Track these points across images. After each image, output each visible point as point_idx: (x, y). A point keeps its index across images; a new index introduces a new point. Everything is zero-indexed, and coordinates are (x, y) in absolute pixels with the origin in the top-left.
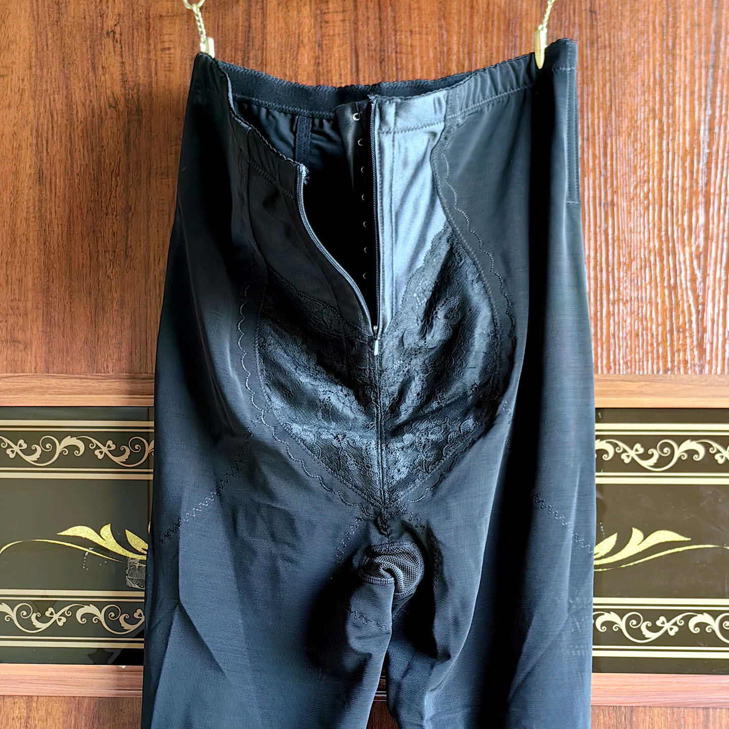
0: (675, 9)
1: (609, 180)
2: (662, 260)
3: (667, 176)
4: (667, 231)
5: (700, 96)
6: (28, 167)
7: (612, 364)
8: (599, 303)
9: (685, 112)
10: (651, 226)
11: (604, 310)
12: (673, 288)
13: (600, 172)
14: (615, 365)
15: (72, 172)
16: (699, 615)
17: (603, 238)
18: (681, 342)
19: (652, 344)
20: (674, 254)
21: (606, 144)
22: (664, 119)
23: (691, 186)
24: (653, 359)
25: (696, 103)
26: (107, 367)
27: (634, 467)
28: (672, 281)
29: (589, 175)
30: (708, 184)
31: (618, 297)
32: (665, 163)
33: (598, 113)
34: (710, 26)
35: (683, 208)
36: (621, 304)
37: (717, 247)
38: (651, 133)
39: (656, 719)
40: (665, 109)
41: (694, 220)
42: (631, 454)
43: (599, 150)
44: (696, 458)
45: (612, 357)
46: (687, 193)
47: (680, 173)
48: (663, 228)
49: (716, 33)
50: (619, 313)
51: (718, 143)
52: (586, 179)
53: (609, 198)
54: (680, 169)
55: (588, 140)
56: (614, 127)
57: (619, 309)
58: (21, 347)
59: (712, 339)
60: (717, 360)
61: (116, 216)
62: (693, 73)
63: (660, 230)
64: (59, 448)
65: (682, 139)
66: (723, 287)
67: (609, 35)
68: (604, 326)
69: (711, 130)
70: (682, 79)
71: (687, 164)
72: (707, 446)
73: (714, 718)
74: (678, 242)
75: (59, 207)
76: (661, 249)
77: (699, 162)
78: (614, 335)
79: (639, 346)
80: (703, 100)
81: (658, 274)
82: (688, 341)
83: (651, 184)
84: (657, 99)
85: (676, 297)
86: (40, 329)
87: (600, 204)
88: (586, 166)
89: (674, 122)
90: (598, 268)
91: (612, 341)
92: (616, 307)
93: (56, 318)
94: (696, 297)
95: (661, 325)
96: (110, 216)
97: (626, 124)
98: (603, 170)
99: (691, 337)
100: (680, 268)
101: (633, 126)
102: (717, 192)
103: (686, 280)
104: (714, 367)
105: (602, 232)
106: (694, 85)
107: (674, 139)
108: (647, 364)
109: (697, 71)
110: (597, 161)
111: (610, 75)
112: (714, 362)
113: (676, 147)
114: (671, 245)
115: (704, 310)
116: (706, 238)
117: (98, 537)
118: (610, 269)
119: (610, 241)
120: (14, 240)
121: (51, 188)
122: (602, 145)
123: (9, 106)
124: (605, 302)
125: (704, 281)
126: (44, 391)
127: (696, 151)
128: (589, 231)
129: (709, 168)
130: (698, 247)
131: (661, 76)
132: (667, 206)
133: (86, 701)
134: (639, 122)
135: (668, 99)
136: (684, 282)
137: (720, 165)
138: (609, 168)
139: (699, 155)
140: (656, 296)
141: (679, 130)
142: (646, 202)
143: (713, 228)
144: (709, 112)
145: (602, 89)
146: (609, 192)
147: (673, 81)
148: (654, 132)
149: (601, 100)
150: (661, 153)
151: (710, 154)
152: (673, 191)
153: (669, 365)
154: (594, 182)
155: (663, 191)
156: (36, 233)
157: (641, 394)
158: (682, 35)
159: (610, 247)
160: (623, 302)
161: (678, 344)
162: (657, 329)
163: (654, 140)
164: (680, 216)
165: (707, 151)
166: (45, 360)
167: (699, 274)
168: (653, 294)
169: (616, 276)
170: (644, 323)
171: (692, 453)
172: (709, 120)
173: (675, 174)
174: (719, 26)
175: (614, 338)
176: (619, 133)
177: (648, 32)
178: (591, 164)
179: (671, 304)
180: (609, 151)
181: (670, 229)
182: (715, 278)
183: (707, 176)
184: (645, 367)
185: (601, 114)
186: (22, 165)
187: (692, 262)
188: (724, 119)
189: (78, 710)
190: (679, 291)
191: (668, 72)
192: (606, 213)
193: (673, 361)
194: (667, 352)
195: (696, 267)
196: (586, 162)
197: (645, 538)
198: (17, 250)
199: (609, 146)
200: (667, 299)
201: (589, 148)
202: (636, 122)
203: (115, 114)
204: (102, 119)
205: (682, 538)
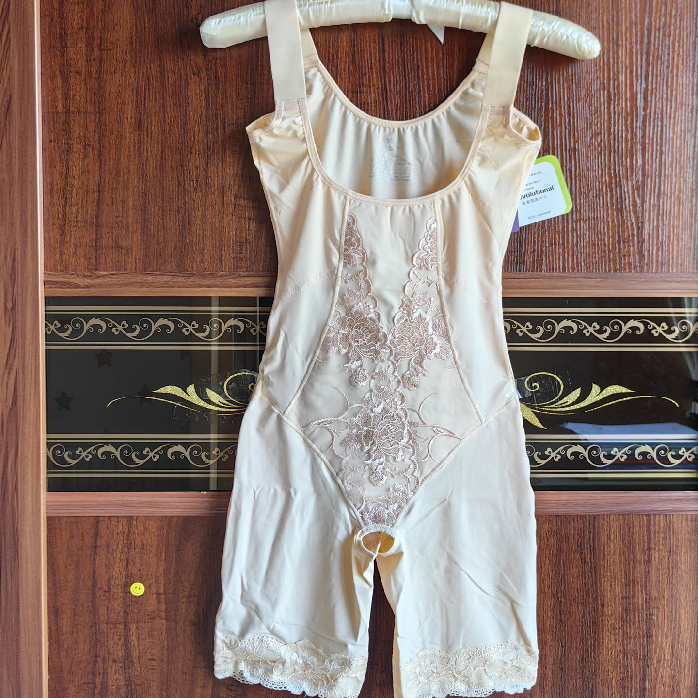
0: (617, 12)
1: (572, 133)
2: (611, 191)
3: (614, 130)
4: (615, 169)
5: (637, 74)
6: (129, 117)
7: (575, 266)
8: (565, 221)
9: (626, 85)
10: (603, 166)
11: (570, 226)
12: (620, 211)
13: (565, 127)
14: (578, 266)
15: (164, 121)
16: (642, 446)
17: (568, 174)
18: (626, 249)
19: (605, 251)
20: (621, 186)
21: (569, 106)
22: (611, 90)
23: (632, 138)
24: (605, 262)
25: (634, 79)
26: (193, 267)
27: (593, 339)
28: (619, 206)
29: (557, 129)
30: (644, 136)
31: (580, 216)
32: (612, 121)
33: (563, 84)
34: (644, 24)
35: (626, 154)
36: (582, 222)
37: (651, 182)
38: (602, 100)
40: (612, 82)
41: (634, 162)
42: (590, 330)
43: (564, 111)
44: (638, 332)
45: (575, 260)
46: (629, 143)
47: (624, 129)
48: (612, 168)
49: (648, 30)
50: (580, 229)
51: (651, 108)
52: (555, 131)
53: (572, 146)
54: (623, 126)
55: (556, 103)
56: (575, 95)
57: (580, 225)
58: (124, 252)
59: (649, 247)
60: (653, 263)
61: (199, 154)
62: (631, 58)
63: (610, 169)
64: (154, 328)
65: (625, 104)
66: (656, 210)
68: (570, 238)
69: (645, 98)
70: (624, 61)
71: (629, 122)
72: (646, 324)
73: (655, 522)
74: (623, 178)
75: (154, 147)
76: (611, 182)
77: (637, 121)
78: (577, 244)
79: (595, 253)
80: (639, 77)
81: (609, 200)
82: (631, 249)
83: (602, 135)
84: (606, 76)
85: (622, 217)
86: (139, 238)
87: (566, 150)
88: (555, 122)
89: (618, 92)
91: (575, 249)
92: (578, 224)
93: (152, 231)
94: (637, 218)
95: (612, 237)
96: (194, 155)
97: (583, 93)
98: (567, 126)
99: (633, 246)
100: (625, 196)
101: (589, 95)
102: (651, 142)
103: (629, 205)
104: (650, 268)
105: (568, 170)
106: (633, 67)
107: (618, 105)
108: (602, 265)
109: (634, 56)
110: (563, 119)
112: (651, 264)
113: (620, 110)
114: (618, 180)
115: (642, 226)
116: (644, 175)
117: (185, 394)
118: (574, 196)
119: (573, 177)
120: (119, 172)
121: (148, 133)
122: (566, 108)
123: (115, 72)
124: (570, 221)
125: (642, 206)
126: (142, 285)
127: (634, 113)
129: (644, 126)
130: (637, 182)
131: (608, 59)
132: (615, 152)
133: (176, 519)
134: (593, 92)
135: (614, 76)
136: (628, 206)
137: (652, 123)
138: (572, 124)
139: (637, 116)
140: (608, 216)
141: (622, 98)
142: (599, 149)
143: (648, 168)
144: (644, 86)
146: (572, 141)
147: (618, 63)
148: (604, 99)
150: (609, 114)
151: (645, 116)
152: (618, 141)
153: (618, 266)
154: (561, 134)
155: (612, 141)
156: (135, 167)
157: (598, 287)
158: (624, 31)
159: (574, 181)
160: (583, 220)
161: (624, 251)
162: (609, 240)
163: (604, 104)
164: (624, 159)
165: (642, 113)
166: (143, 262)
167: (639, 201)
168: (605, 215)
169: (578, 202)
170: (599, 236)
171: (634, 329)
172: (644, 91)
173: (620, 130)
174: (650, 24)
175: (577, 247)
176: (578, 100)
177: (599, 28)
178: (558, 121)
179: (618, 222)
180: (571, 111)
181: (617, 168)
182: (650, 204)
183: (643, 131)
184: (600, 268)
185: (565, 87)
186: (125, 116)
187: (633, 193)
188: (654, 91)
190: (625, 213)
191: (613, 57)
192: (570, 157)
193: (620, 263)
194: (616, 257)
195: (636, 195)
196: (555, 119)
197: (602, 390)
198: (121, 178)
199: (572, 109)
200: (615, 219)
201: (557, 110)
202: (591, 91)
203: (198, 79)
204: (187, 83)
205: (629, 391)
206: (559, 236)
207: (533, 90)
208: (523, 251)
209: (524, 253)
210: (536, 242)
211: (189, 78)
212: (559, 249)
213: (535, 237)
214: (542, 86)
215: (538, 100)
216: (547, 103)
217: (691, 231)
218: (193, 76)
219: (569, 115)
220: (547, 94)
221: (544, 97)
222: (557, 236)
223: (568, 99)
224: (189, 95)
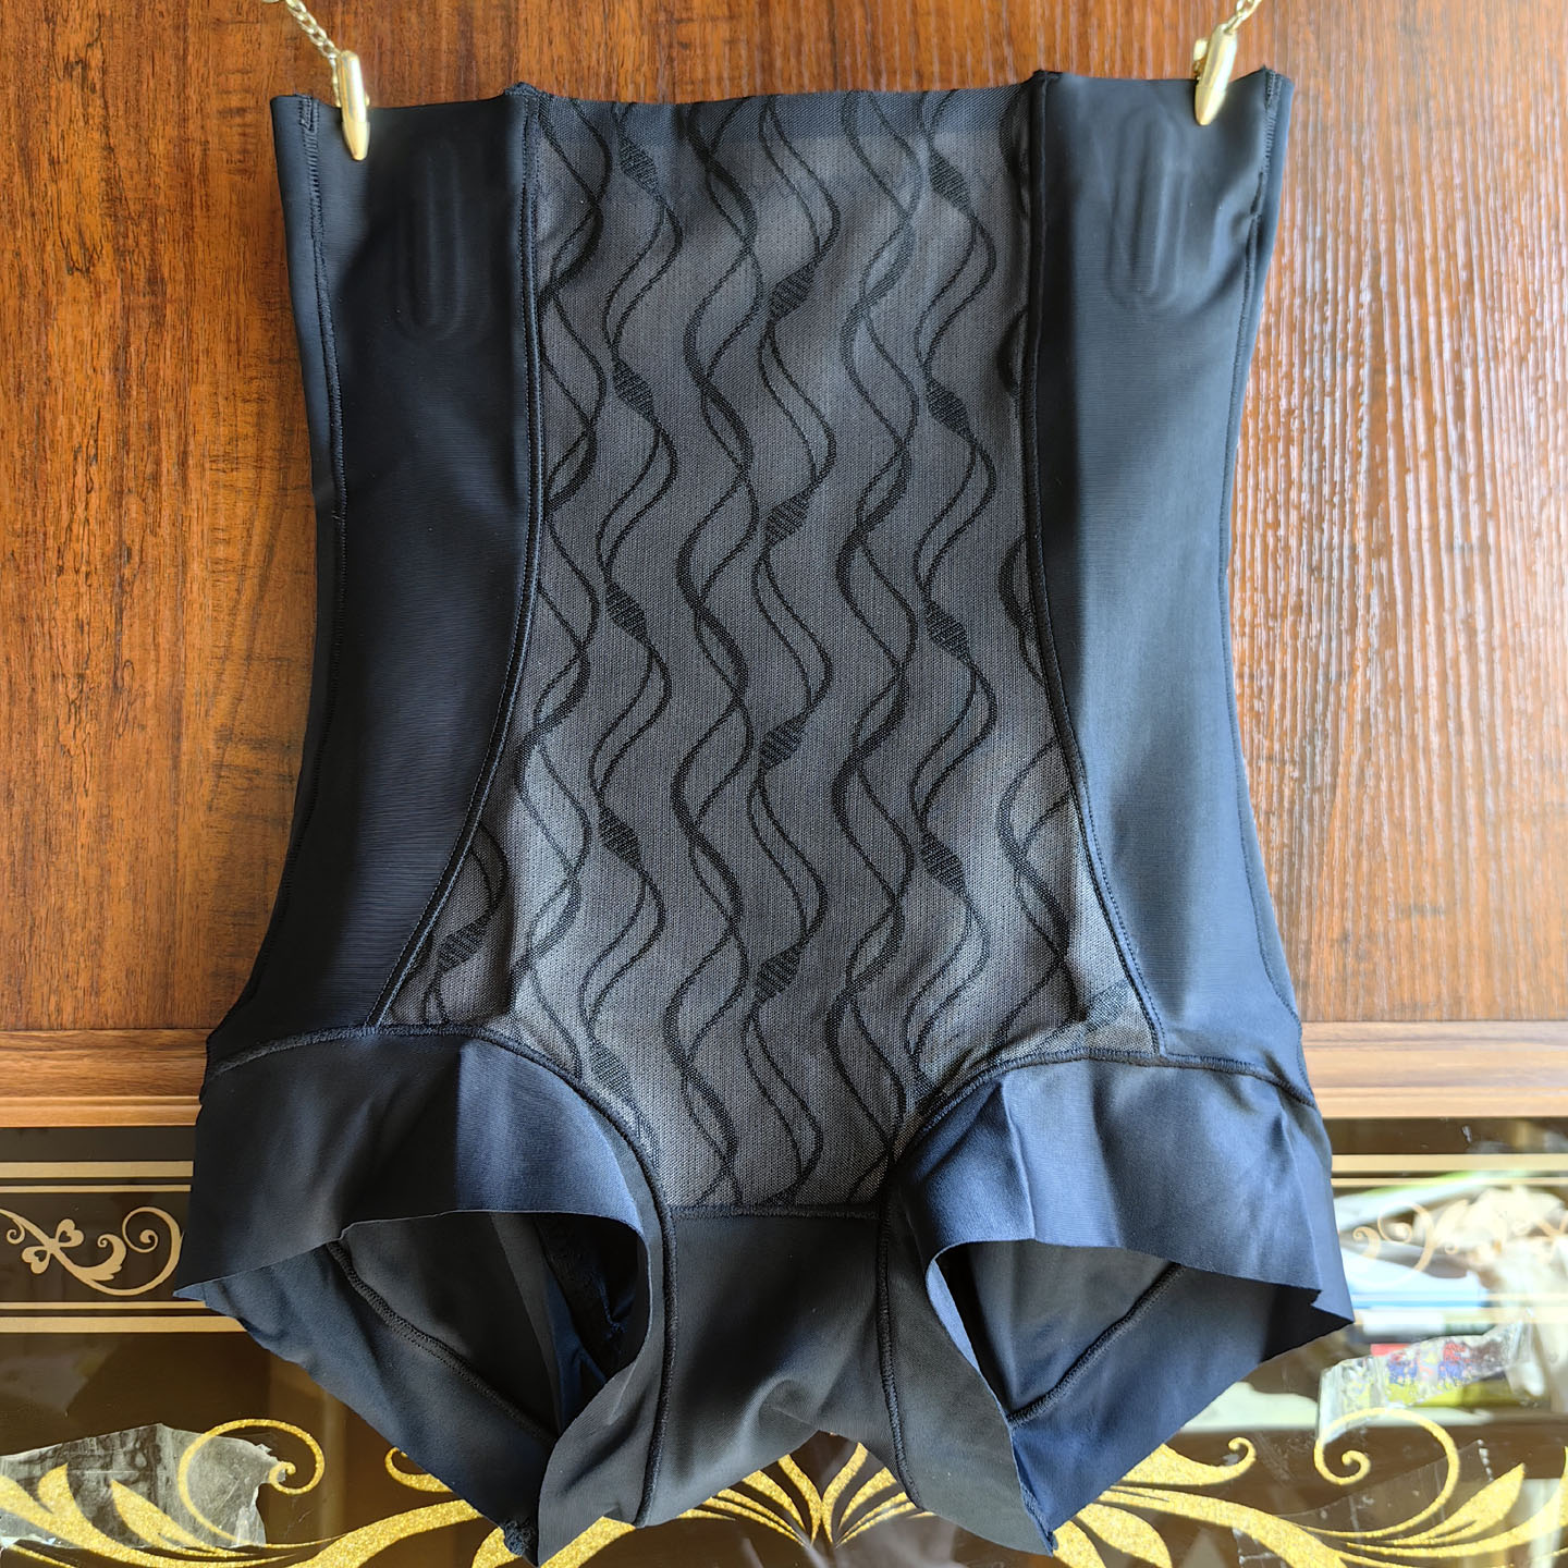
1: (1472, 482)
8: (1455, 823)
11: (1473, 842)
13: (1448, 460)
17: (1462, 640)
21: (1459, 382)
26: (59, 1012)
29: (1417, 467)
31: (1509, 803)
33: (1437, 299)
36: (1516, 824)
43: (1443, 404)
50: (1511, 852)
52: (1410, 479)
53: (1475, 533)
55: (1411, 372)
56: (1480, 339)
57: (1511, 838)
61: (88, 575)
67: (1458, 91)
68: (1474, 887)
78: (1501, 912)
87: (1451, 548)
88: (1408, 442)
90: (1451, 725)
91: (1496, 928)
92: (1504, 833)
96: (69, 576)
97: (1511, 331)
98: (1454, 456)
101: (1533, 338)
105: (1460, 626)
110: (1438, 430)
111: (1464, 199)
118: (1484, 727)
119: (1482, 650)
122: (1449, 387)
124: (1472, 820)
128: (1424, 621)
134: (1547, 325)
145: (1446, 238)
146: (1474, 512)
149: (1443, 265)
154: (1432, 487)
159: (1483, 669)
160: (1521, 820)
169: (1501, 747)
175: (1502, 921)
176: (1495, 356)
178: (1422, 439)
180: (1468, 402)
185: (1444, 304)
192: (1468, 573)
199: (1469, 392)
201: (1413, 395)
202: (1540, 324)
203: (85, 291)
204: (48, 304)
206: (1435, 876)
207: (1324, 320)
208: (1304, 937)
209: (1309, 942)
210: (1351, 902)
211: (52, 288)
212: (1435, 930)
213: (1344, 885)
214: (1359, 305)
215: (1345, 358)
216: (1378, 371)
218: (68, 280)
219: (1460, 414)
220: (1377, 337)
221: (1367, 350)
222: (1427, 878)
223: (1457, 355)
224: (54, 348)
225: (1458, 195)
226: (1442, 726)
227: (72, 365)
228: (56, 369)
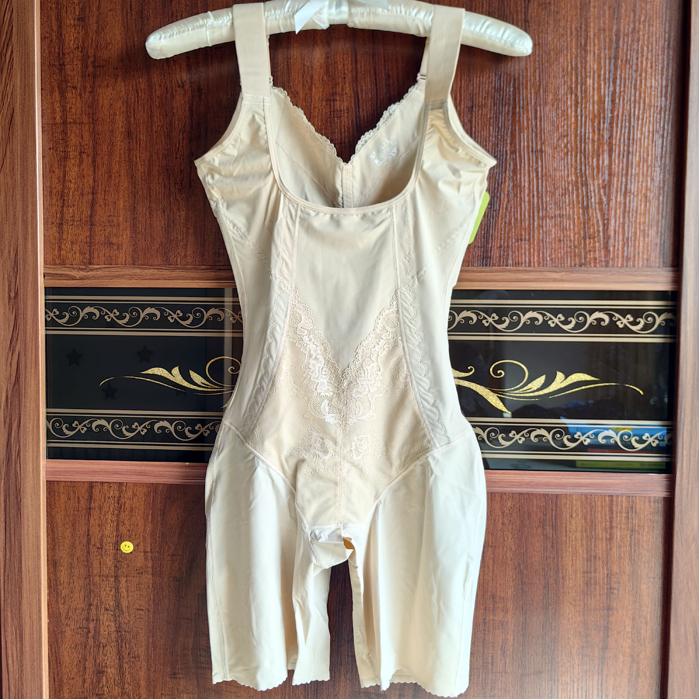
0: (586, 19)
1: (539, 135)
2: (577, 190)
3: (581, 132)
4: (581, 169)
5: (605, 79)
6: (120, 127)
7: (541, 260)
8: (531, 218)
9: (594, 89)
10: (569, 166)
11: (536, 223)
12: (586, 209)
13: (532, 130)
14: (543, 260)
15: (152, 130)
16: (606, 431)
17: (535, 174)
18: (591, 245)
19: (570, 247)
20: (587, 185)
21: (536, 111)
22: (579, 94)
23: (599, 139)
24: (571, 256)
25: (602, 83)
26: (177, 261)
27: (557, 330)
28: (585, 204)
29: (524, 132)
30: (611, 137)
31: (546, 214)
32: (579, 124)
33: (531, 90)
34: (612, 31)
35: (593, 154)
36: (548, 219)
37: (618, 181)
38: (569, 103)
39: (574, 502)
40: (579, 87)
41: (601, 162)
42: (555, 321)
43: (531, 115)
44: (602, 323)
45: (541, 255)
46: (596, 144)
47: (591, 131)
48: (578, 168)
49: (616, 35)
50: (546, 226)
51: (618, 110)
52: (522, 134)
53: (539, 147)
54: (590, 128)
55: (523, 108)
56: (542, 99)
57: (546, 222)
58: (115, 247)
59: (615, 243)
60: (618, 258)
62: (599, 63)
63: (576, 169)
64: (142, 316)
65: (592, 107)
66: (622, 208)
67: (539, 37)
68: (536, 234)
69: (613, 101)
70: (592, 66)
71: (596, 124)
72: (611, 316)
73: (617, 503)
74: (589, 177)
75: (142, 153)
76: (577, 182)
77: (604, 123)
78: (543, 240)
79: (561, 248)
80: (607, 81)
81: (575, 199)
82: (597, 244)
83: (569, 138)
84: (574, 80)
85: (588, 214)
86: (129, 235)
87: (532, 151)
88: (522, 125)
89: (586, 96)
90: (531, 195)
91: (541, 244)
92: (544, 221)
93: (140, 228)
94: (603, 215)
95: (577, 233)
96: (178, 160)
97: (551, 97)
98: (534, 129)
99: (599, 241)
100: (591, 195)
101: (556, 99)
102: (618, 143)
103: (595, 203)
104: (616, 263)
105: (534, 170)
106: (601, 71)
107: (586, 107)
108: (567, 260)
109: (602, 61)
110: (530, 122)
111: (539, 64)
112: (616, 259)
113: (587, 113)
114: (584, 179)
115: (608, 223)
116: (610, 175)
117: (170, 375)
118: (540, 195)
119: (540, 176)
120: (111, 177)
121: (137, 141)
122: (533, 112)
123: (107, 86)
124: (536, 218)
125: (608, 204)
126: (131, 277)
127: (602, 115)
128: (525, 170)
129: (612, 127)
130: (604, 181)
131: (576, 64)
132: (581, 153)
133: (161, 487)
134: (560, 96)
135: (581, 80)
136: (593, 204)
137: (619, 125)
138: (539, 127)
139: (604, 118)
140: (574, 214)
141: (590, 102)
142: (566, 150)
143: (615, 168)
144: (611, 89)
145: (533, 74)
146: (539, 143)
147: (585, 68)
148: (571, 102)
149: (532, 81)
150: (576, 117)
151: (612, 117)
152: (585, 142)
153: (583, 261)
154: (528, 136)
155: (578, 143)
156: (126, 171)
157: (562, 281)
158: (592, 37)
159: (540, 181)
160: (549, 218)
161: (589, 247)
162: (574, 237)
163: (571, 108)
164: (590, 160)
165: (610, 115)
166: (132, 256)
167: (604, 199)
168: (571, 213)
169: (544, 200)
170: (565, 232)
171: (599, 320)
172: (612, 94)
173: (587, 131)
174: (618, 30)
175: (543, 243)
176: (546, 104)
177: (567, 35)
178: (525, 124)
179: (584, 219)
180: (538, 115)
181: (583, 168)
182: (616, 202)
183: (610, 132)
184: (565, 262)
185: (533, 91)
186: (116, 126)
187: (599, 191)
188: (622, 93)
189: (155, 492)
190: (590, 210)
191: (581, 62)
192: (537, 158)
193: (585, 258)
194: (581, 252)
195: (602, 194)
196: (521, 123)
197: (566, 378)
198: (113, 182)
199: (538, 113)
200: (581, 216)
201: (523, 114)
202: (558, 95)
203: (182, 92)
204: (173, 95)
205: (593, 379)
206: (525, 232)
207: (500, 95)
208: (490, 246)
209: (491, 248)
210: (503, 238)
211: (174, 91)
212: (525, 245)
213: (501, 234)
214: (510, 91)
215: (506, 104)
216: (514, 108)
217: (658, 228)
218: (178, 89)
219: (536, 118)
220: (514, 99)
221: (512, 102)
222: (523, 233)
223: (536, 103)
224: (174, 105)
225: (537, 63)
226: (529, 195)
227: (179, 109)
228: (175, 111)
